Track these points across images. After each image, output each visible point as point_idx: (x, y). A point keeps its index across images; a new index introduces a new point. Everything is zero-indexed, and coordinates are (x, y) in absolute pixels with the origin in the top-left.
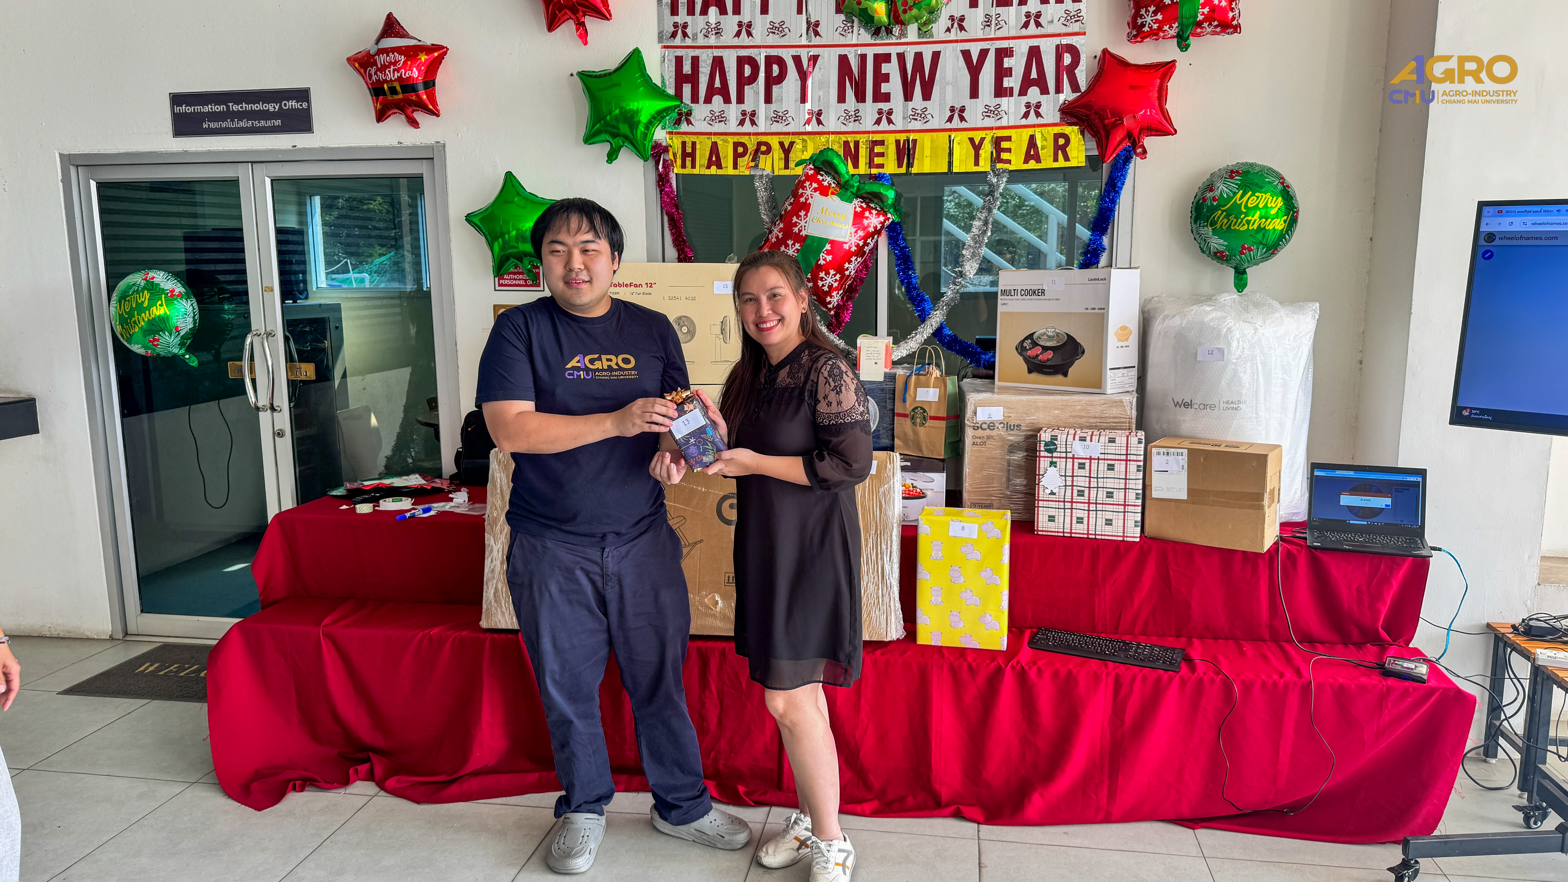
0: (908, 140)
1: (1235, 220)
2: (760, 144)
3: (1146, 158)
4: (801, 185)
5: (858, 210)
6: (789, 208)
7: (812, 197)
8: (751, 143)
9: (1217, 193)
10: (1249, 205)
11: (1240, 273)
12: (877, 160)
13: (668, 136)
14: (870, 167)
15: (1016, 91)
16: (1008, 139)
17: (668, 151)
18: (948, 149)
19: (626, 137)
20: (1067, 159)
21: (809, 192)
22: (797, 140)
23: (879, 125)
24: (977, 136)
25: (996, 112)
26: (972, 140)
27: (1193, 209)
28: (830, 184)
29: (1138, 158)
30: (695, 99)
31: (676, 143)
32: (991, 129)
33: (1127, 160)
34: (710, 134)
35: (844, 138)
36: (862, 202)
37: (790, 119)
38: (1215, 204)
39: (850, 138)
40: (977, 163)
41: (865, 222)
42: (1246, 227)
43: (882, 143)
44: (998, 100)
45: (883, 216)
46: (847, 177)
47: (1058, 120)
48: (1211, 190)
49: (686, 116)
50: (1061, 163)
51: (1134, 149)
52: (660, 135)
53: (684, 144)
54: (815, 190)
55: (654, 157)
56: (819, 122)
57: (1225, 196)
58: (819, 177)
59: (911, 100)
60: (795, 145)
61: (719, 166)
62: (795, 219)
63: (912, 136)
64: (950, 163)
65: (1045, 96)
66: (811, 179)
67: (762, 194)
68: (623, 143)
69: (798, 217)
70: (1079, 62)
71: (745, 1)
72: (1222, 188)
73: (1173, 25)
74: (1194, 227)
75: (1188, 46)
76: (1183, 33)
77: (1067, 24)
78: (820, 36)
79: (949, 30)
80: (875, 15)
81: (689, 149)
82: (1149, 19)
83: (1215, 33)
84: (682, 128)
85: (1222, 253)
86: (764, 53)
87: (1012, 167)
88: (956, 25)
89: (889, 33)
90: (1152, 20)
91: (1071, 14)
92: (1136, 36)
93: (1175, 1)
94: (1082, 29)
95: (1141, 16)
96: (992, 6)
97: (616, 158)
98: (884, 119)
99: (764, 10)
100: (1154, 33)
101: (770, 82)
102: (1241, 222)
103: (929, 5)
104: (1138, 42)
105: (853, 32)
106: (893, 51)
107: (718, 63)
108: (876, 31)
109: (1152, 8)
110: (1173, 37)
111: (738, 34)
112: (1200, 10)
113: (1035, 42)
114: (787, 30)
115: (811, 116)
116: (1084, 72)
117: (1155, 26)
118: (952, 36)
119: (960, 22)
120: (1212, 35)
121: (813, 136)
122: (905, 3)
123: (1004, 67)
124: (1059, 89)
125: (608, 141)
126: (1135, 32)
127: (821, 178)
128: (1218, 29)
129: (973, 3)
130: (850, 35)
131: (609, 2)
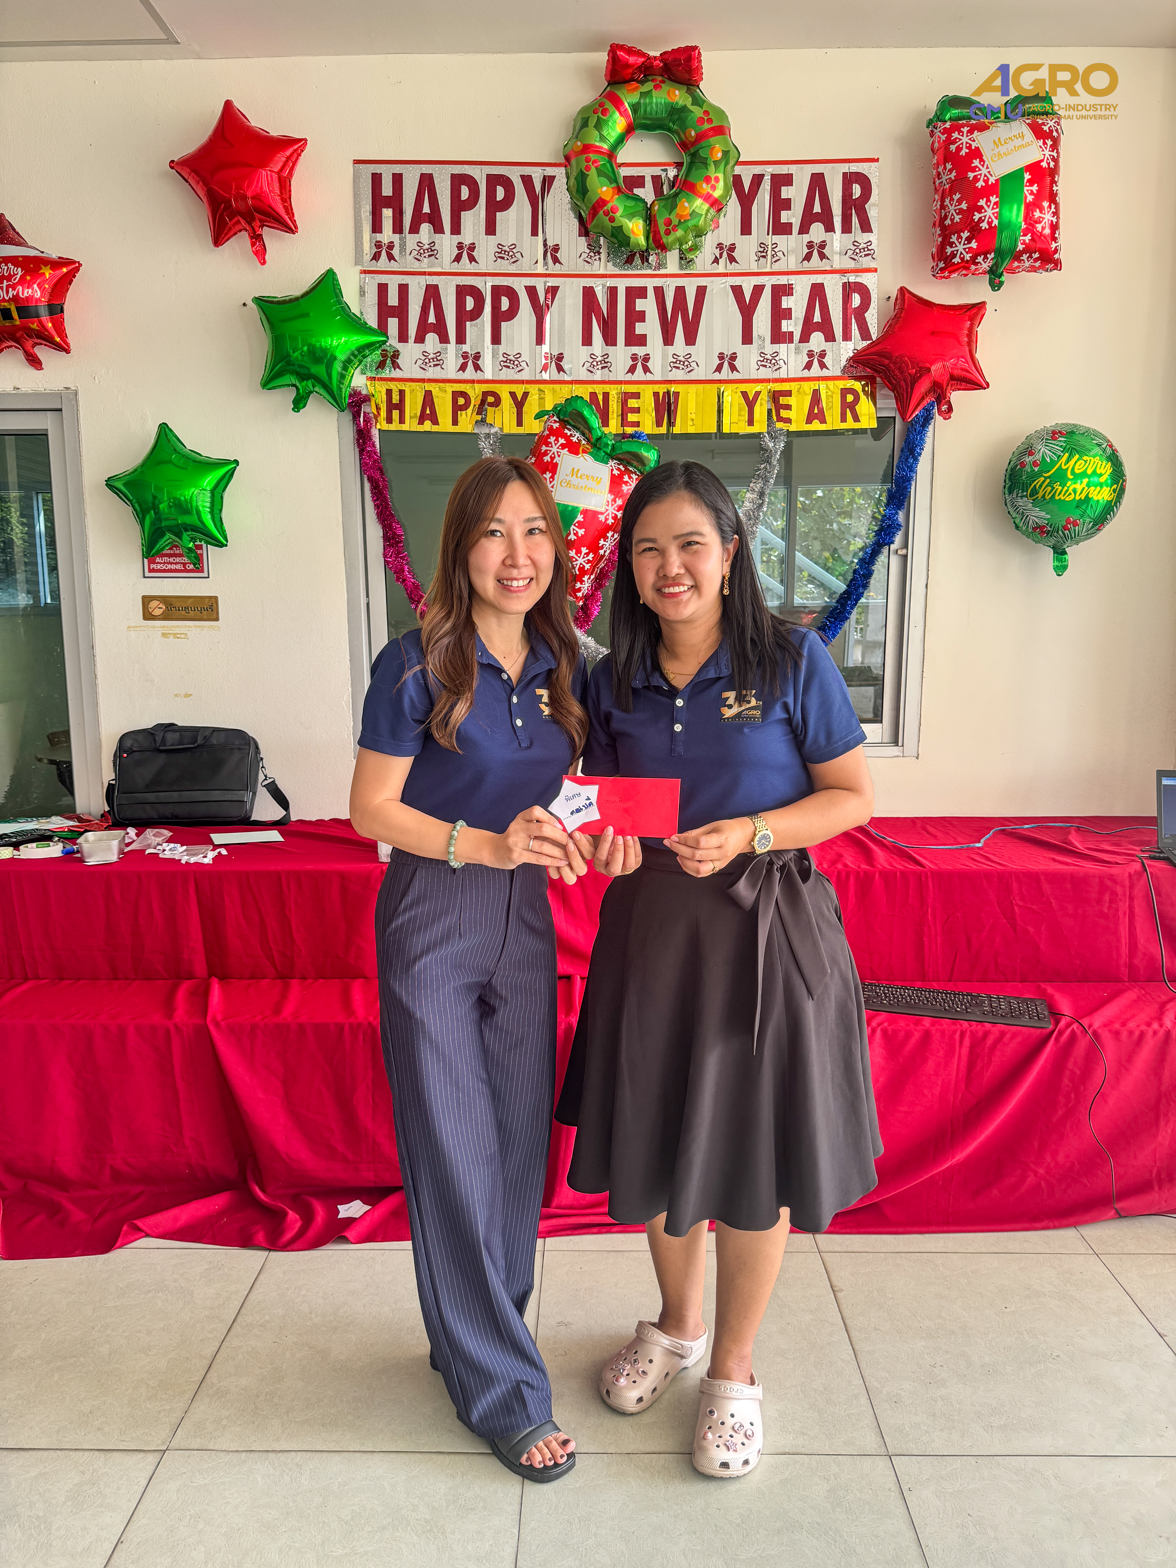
0: (669, 393)
1: (1060, 488)
2: (485, 394)
3: (951, 417)
4: (543, 441)
5: (616, 472)
7: (559, 456)
8: (475, 392)
9: (1038, 457)
10: (1077, 471)
11: (1059, 552)
12: (631, 417)
13: (369, 383)
14: (623, 425)
15: (797, 337)
16: (788, 393)
17: (369, 400)
18: (716, 404)
19: (318, 380)
20: (856, 419)
21: (555, 449)
22: (533, 389)
23: (633, 373)
24: (751, 389)
25: (773, 361)
26: (745, 394)
27: (1007, 477)
28: (579, 441)
29: (941, 418)
30: (403, 337)
31: (379, 391)
32: (768, 381)
33: (928, 420)
34: (423, 381)
35: (590, 388)
36: (618, 464)
37: (523, 364)
38: (1036, 469)
39: (599, 389)
40: (751, 422)
42: (1072, 496)
43: (637, 396)
44: (776, 347)
46: (598, 434)
47: (845, 373)
48: (1031, 454)
49: (392, 359)
50: (850, 424)
51: (939, 406)
52: (359, 381)
53: (389, 392)
55: (352, 407)
56: (560, 369)
57: (1048, 460)
58: (566, 431)
59: (672, 344)
60: (530, 395)
61: (435, 422)
63: (673, 388)
64: (720, 423)
65: (831, 343)
66: (557, 433)
68: (314, 387)
70: (869, 304)
71: (467, 217)
72: (1043, 451)
73: (988, 255)
74: (1008, 498)
75: (1001, 284)
76: (997, 267)
77: (856, 257)
78: (560, 263)
79: (716, 261)
80: (632, 236)
81: (396, 399)
82: (961, 247)
83: (1033, 269)
84: (387, 373)
85: (1042, 528)
86: (491, 282)
87: (793, 428)
88: (725, 255)
89: (644, 259)
90: (964, 249)
91: (860, 247)
92: (942, 270)
93: (993, 225)
94: (873, 265)
95: (951, 244)
96: (768, 234)
97: (304, 406)
98: (639, 367)
99: (491, 229)
100: (965, 266)
101: (499, 318)
102: (1067, 491)
103: (696, 226)
104: (944, 277)
105: (600, 259)
106: (650, 284)
107: (432, 294)
108: (628, 258)
109: (965, 235)
110: (984, 273)
111: (458, 259)
112: (1021, 238)
113: (818, 279)
114: (518, 255)
115: (549, 361)
116: (876, 316)
117: (968, 257)
118: (721, 268)
119: (729, 252)
120: (1028, 271)
121: (551, 386)
122: (668, 222)
123: (783, 307)
124: (847, 337)
125: (293, 385)
126: (942, 265)
127: (569, 433)
128: (1037, 264)
129: (746, 229)
130: (597, 263)
131: (295, 211)
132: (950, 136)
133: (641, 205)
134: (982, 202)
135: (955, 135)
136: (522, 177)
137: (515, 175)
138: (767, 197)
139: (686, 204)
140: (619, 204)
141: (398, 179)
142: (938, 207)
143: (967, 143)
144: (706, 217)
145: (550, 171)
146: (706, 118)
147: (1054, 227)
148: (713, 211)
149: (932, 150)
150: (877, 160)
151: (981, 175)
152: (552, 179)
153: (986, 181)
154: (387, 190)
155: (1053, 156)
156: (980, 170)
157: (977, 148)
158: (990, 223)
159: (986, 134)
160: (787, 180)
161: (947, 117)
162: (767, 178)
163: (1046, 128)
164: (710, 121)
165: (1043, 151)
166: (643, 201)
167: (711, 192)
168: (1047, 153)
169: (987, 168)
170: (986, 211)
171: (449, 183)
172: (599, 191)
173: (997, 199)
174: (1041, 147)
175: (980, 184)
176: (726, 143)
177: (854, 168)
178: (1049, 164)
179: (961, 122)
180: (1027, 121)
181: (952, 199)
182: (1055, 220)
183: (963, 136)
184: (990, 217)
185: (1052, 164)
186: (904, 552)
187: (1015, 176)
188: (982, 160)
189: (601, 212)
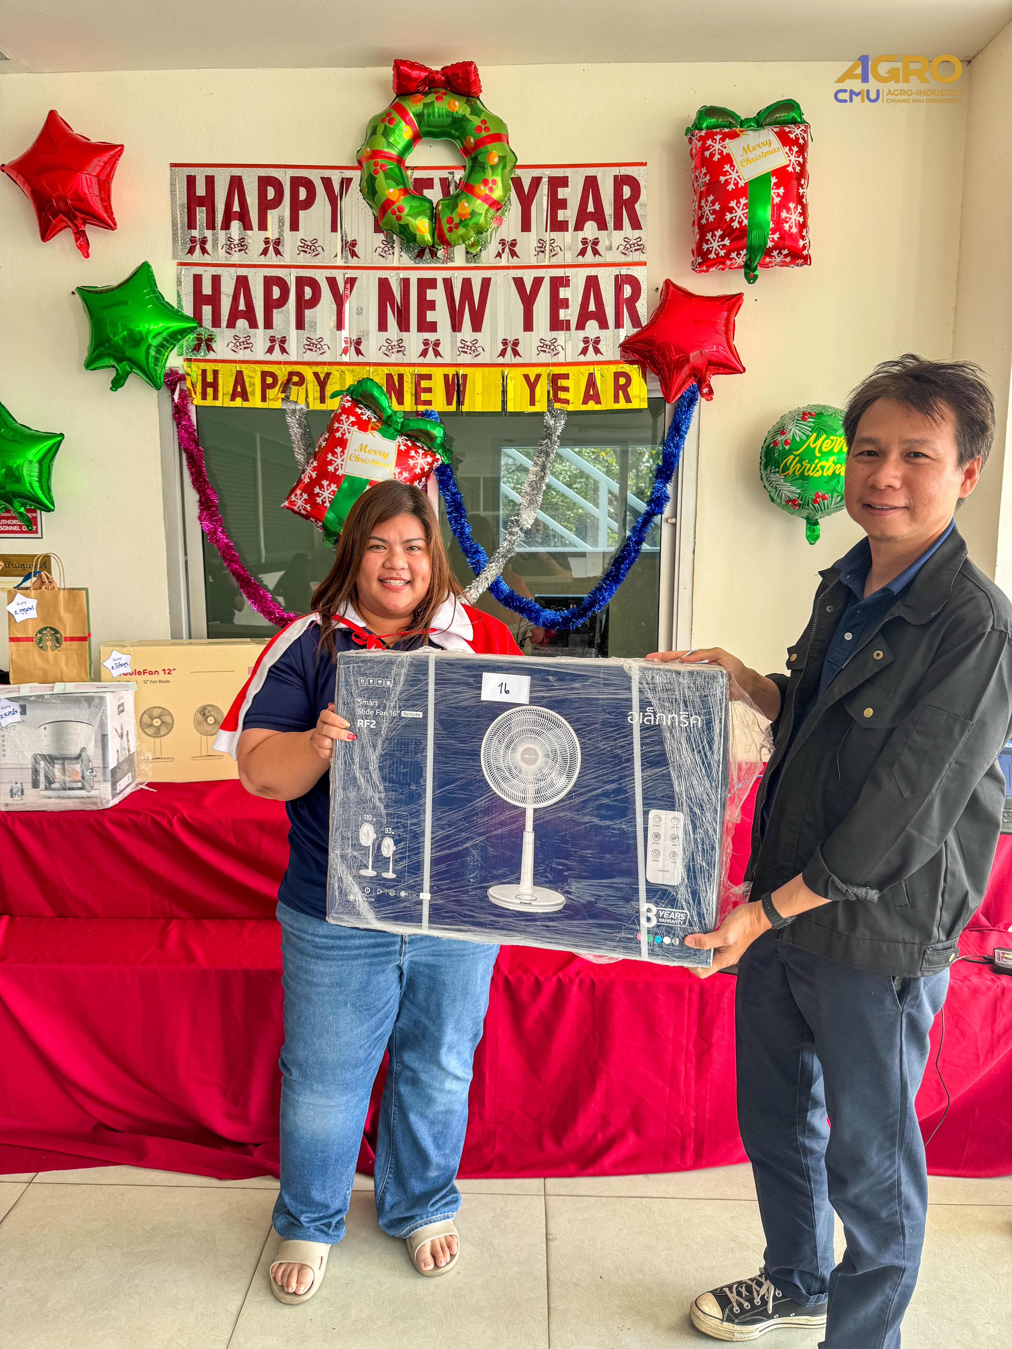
0: (457, 375)
1: (809, 465)
2: (291, 374)
3: (712, 399)
4: (337, 418)
5: (403, 448)
6: (324, 444)
7: (349, 432)
8: (282, 373)
9: (789, 436)
10: (824, 450)
11: (812, 523)
12: (424, 396)
13: (185, 364)
14: (416, 404)
15: (573, 325)
16: (566, 376)
17: (185, 380)
18: (501, 385)
19: (134, 363)
20: (628, 400)
21: (346, 426)
22: (334, 370)
23: (425, 357)
24: (532, 373)
25: (552, 347)
26: (526, 377)
27: (763, 454)
28: (370, 419)
29: (703, 400)
30: (216, 322)
31: (194, 372)
32: (547, 365)
33: (692, 401)
34: (235, 362)
35: (386, 370)
36: (406, 440)
37: (325, 347)
38: (787, 448)
39: (394, 371)
40: (532, 402)
41: (411, 462)
42: (820, 473)
43: (429, 377)
44: (555, 334)
45: (431, 456)
46: (389, 412)
47: (618, 357)
48: (783, 433)
49: (207, 343)
50: (622, 405)
51: (700, 388)
52: (174, 362)
53: (204, 372)
54: (353, 424)
55: (168, 385)
56: (358, 352)
57: (798, 439)
58: (357, 410)
59: (460, 331)
60: (331, 376)
61: (245, 399)
62: (330, 457)
63: (462, 371)
64: (504, 403)
65: (604, 331)
66: (347, 411)
67: (295, 431)
68: (131, 369)
69: (334, 453)
70: (639, 295)
71: (272, 215)
72: (794, 431)
73: (741, 252)
74: (764, 473)
75: (755, 278)
76: (751, 262)
77: (627, 252)
78: (357, 256)
79: (499, 255)
80: (418, 233)
81: (210, 379)
82: (716, 245)
83: (784, 264)
84: (201, 355)
85: (794, 501)
86: (295, 273)
87: (570, 408)
88: (507, 250)
89: (434, 254)
90: (719, 246)
91: (631, 243)
92: (700, 264)
93: (743, 224)
94: (643, 258)
95: (707, 242)
96: (546, 231)
97: (122, 386)
98: (431, 351)
99: (294, 226)
100: (721, 262)
101: (303, 305)
102: (816, 467)
103: (477, 224)
104: (703, 271)
105: (393, 253)
106: (440, 276)
107: (242, 283)
108: (419, 253)
109: (719, 233)
110: (740, 267)
111: (265, 252)
112: (770, 236)
113: (593, 272)
114: (319, 249)
115: (348, 345)
116: (646, 305)
117: (722, 253)
118: (504, 261)
119: (511, 247)
120: (781, 266)
121: (351, 368)
122: (450, 220)
123: (561, 297)
124: (619, 324)
125: (114, 367)
126: (700, 260)
127: (359, 411)
128: (788, 260)
129: (526, 226)
130: (390, 257)
131: (114, 210)
132: (704, 143)
133: (427, 205)
134: (733, 204)
135: (709, 142)
136: (322, 179)
137: (315, 177)
138: (545, 198)
139: (466, 205)
140: (406, 204)
141: (210, 181)
142: (696, 207)
143: (719, 149)
144: (485, 217)
145: (348, 174)
146: (483, 127)
147: (803, 226)
148: (492, 211)
149: (691, 155)
150: (645, 164)
151: (731, 178)
152: (349, 181)
153: (736, 184)
154: (201, 191)
155: (799, 162)
156: (730, 174)
157: (728, 155)
158: (740, 223)
159: (736, 141)
160: (563, 182)
161: (704, 125)
162: (545, 180)
163: (792, 136)
164: (487, 129)
165: (789, 156)
166: (430, 202)
167: (489, 194)
168: (793, 159)
169: (737, 172)
170: (736, 212)
171: (257, 184)
172: (386, 193)
173: (747, 201)
174: (787, 153)
175: (731, 187)
176: (503, 149)
177: (624, 171)
178: (794, 169)
179: (715, 130)
180: (775, 130)
181: (707, 201)
182: (801, 220)
183: (715, 143)
184: (740, 217)
185: (798, 169)
186: (673, 520)
187: (764, 179)
188: (732, 165)
189: (389, 211)
